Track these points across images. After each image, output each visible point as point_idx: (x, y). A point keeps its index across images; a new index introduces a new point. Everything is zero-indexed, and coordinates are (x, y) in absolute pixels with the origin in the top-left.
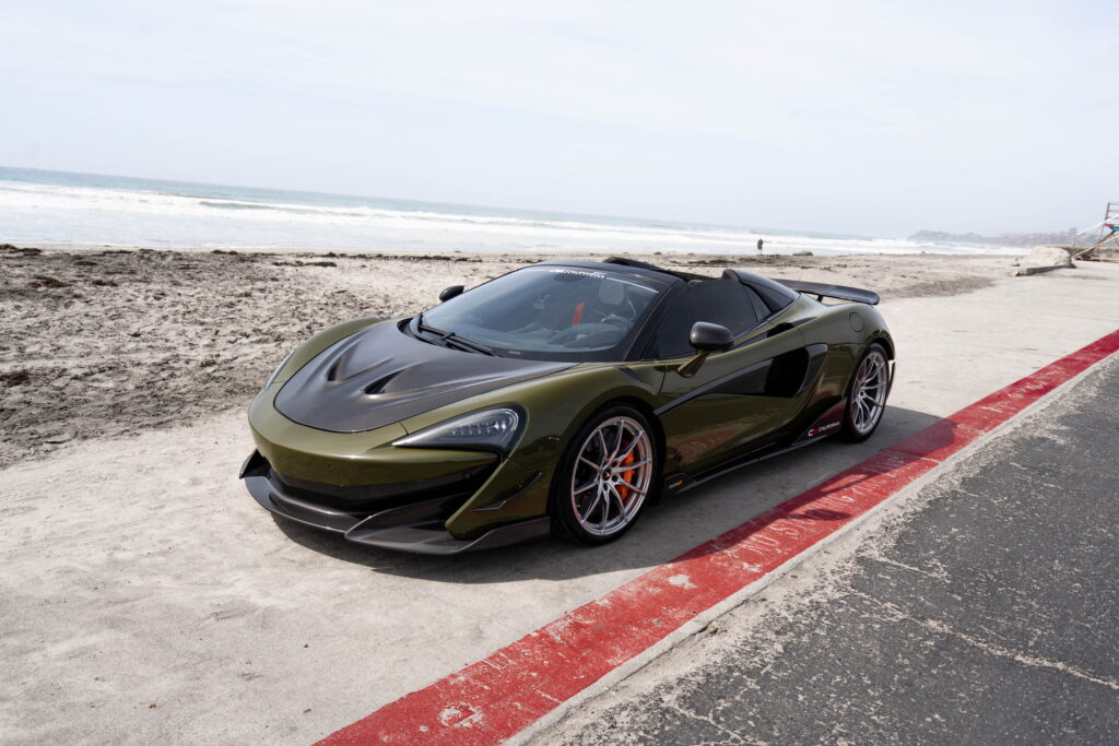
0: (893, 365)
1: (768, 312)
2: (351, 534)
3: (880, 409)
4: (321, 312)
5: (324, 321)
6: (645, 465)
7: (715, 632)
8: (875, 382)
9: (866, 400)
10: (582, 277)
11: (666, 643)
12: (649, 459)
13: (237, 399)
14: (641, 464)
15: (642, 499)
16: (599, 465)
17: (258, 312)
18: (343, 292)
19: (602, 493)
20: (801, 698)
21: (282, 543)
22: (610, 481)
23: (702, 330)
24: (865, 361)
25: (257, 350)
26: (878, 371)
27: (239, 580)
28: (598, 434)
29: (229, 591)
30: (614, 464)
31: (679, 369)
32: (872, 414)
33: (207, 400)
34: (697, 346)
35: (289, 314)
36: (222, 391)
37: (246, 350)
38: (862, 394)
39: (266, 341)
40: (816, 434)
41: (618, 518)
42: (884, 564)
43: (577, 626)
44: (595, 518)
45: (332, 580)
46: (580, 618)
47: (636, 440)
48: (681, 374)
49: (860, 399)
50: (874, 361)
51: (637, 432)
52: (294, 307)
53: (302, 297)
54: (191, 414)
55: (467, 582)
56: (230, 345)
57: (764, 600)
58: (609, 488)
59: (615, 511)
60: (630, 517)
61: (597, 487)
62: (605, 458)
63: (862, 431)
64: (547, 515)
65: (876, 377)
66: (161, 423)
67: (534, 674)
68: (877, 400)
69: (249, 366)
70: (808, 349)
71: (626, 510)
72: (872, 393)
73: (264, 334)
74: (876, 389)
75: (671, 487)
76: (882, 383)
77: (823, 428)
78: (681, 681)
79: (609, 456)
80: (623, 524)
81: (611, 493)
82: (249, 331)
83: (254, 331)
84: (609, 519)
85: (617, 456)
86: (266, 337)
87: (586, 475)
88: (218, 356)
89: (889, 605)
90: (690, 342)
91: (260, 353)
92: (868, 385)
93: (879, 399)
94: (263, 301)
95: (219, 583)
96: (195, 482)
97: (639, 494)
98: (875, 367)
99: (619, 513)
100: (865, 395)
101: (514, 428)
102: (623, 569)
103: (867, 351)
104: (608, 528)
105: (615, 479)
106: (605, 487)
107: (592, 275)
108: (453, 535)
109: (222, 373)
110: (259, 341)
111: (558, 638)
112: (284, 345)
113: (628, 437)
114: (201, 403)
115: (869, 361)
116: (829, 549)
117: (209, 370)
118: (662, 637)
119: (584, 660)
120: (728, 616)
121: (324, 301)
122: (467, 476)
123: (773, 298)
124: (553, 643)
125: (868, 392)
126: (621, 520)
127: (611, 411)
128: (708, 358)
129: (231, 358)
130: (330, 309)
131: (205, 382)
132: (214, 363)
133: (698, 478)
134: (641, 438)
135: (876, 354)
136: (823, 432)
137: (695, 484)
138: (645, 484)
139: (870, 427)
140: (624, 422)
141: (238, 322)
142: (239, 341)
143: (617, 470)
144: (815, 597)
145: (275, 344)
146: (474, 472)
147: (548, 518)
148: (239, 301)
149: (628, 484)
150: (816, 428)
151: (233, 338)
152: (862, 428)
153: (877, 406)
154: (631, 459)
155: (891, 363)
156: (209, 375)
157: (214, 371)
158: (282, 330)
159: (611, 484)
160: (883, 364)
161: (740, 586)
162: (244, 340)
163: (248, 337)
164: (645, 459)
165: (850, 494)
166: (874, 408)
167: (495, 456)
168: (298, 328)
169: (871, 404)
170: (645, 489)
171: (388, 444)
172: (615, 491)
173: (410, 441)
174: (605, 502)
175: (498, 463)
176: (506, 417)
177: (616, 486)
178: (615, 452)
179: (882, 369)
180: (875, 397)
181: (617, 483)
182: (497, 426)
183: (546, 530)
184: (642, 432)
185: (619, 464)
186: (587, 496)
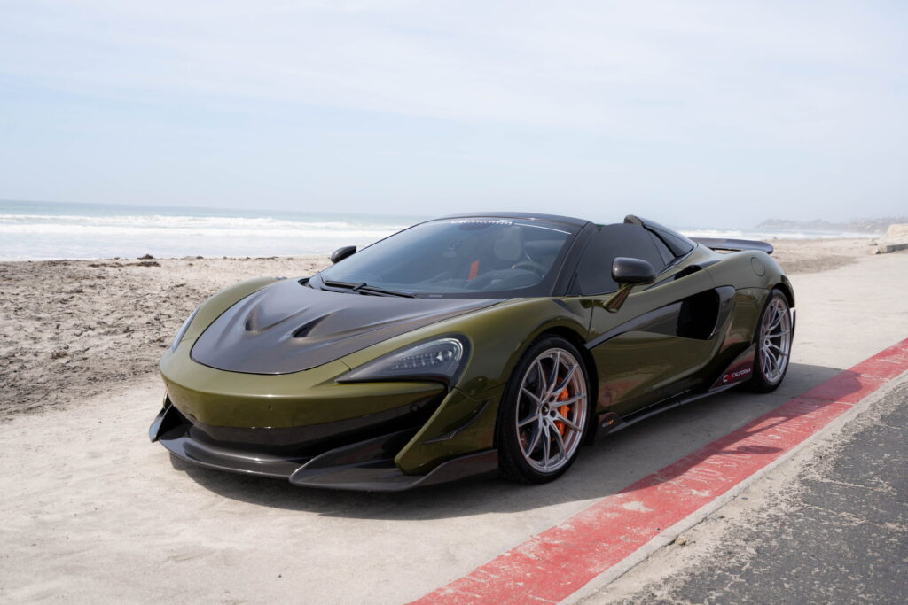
0: (794, 313)
1: (673, 257)
2: (294, 477)
3: (785, 358)
4: (166, 305)
5: (171, 312)
6: (580, 401)
7: (684, 544)
8: (778, 330)
9: (771, 349)
10: (488, 225)
11: (641, 553)
12: (584, 394)
13: (104, 385)
14: (575, 400)
15: (579, 436)
16: (539, 397)
17: (96, 307)
18: (182, 285)
19: (543, 429)
20: (787, 586)
21: (213, 498)
22: (548, 416)
23: (622, 264)
24: (768, 308)
25: (108, 342)
26: (781, 320)
27: (183, 530)
28: (536, 365)
29: (176, 540)
30: (552, 399)
31: (604, 304)
32: (778, 363)
33: (70, 387)
34: (620, 280)
35: (132, 307)
36: (84, 379)
37: (96, 341)
38: (767, 343)
39: (115, 333)
40: (731, 380)
41: (558, 455)
42: (829, 484)
43: (547, 546)
44: (538, 455)
45: (280, 525)
46: (547, 539)
47: (570, 375)
48: (607, 308)
49: (765, 348)
50: (777, 308)
51: (571, 366)
52: (134, 301)
53: (139, 291)
54: (59, 400)
55: (420, 519)
56: (77, 338)
57: (722, 517)
58: (548, 424)
59: (555, 449)
60: (570, 454)
61: (537, 421)
62: (543, 391)
63: (771, 380)
64: (495, 447)
65: (780, 324)
66: (31, 409)
67: (521, 584)
68: (782, 349)
69: (105, 356)
70: (718, 290)
71: (565, 446)
72: (777, 341)
73: (109, 326)
74: (780, 338)
75: (604, 425)
76: (785, 331)
77: (736, 375)
78: (666, 581)
79: (548, 389)
80: (563, 462)
81: (551, 428)
82: (93, 324)
83: (98, 323)
84: (551, 456)
85: (555, 390)
86: (114, 329)
87: (528, 407)
88: (67, 348)
89: (844, 514)
90: (613, 277)
91: (112, 344)
92: (772, 333)
93: (783, 347)
94: (97, 296)
95: (163, 534)
96: (94, 455)
97: (576, 430)
98: (777, 315)
99: (559, 451)
100: (770, 343)
101: (459, 357)
102: (574, 500)
103: (770, 297)
104: (548, 466)
105: (553, 414)
106: (545, 422)
107: (498, 222)
108: (402, 470)
109: (78, 364)
110: (107, 333)
111: (532, 556)
112: (134, 335)
113: (563, 372)
114: (65, 390)
115: (772, 308)
116: (771, 476)
117: (63, 361)
118: (635, 549)
119: (566, 571)
120: (691, 531)
121: (164, 294)
122: (415, 409)
123: (676, 244)
124: (529, 560)
125: (772, 340)
126: (561, 458)
127: (548, 342)
128: (630, 295)
129: (82, 349)
130: (174, 301)
131: (62, 372)
132: (65, 355)
133: (626, 420)
134: (576, 372)
135: (778, 300)
136: (737, 379)
137: (624, 425)
138: (581, 419)
139: (778, 377)
140: (560, 355)
141: (78, 317)
142: (84, 334)
143: (554, 404)
144: (772, 511)
145: (125, 335)
146: (422, 404)
147: (496, 450)
148: (72, 297)
149: (566, 419)
150: (730, 373)
151: (78, 332)
152: (771, 378)
153: (783, 355)
154: (566, 395)
155: (792, 310)
156: (63, 366)
157: (68, 362)
158: (129, 322)
159: (550, 419)
160: (785, 311)
161: (696, 508)
162: (90, 332)
163: (93, 329)
164: (580, 394)
165: (776, 432)
166: (780, 357)
167: (442, 387)
168: (145, 319)
169: (777, 353)
170: (582, 425)
171: (331, 381)
172: (555, 427)
173: (353, 376)
174: (546, 438)
175: (445, 393)
176: (451, 347)
177: (555, 422)
178: (553, 386)
179: (784, 317)
180: (779, 346)
181: (556, 418)
182: (440, 357)
183: (495, 465)
184: (576, 365)
185: (556, 398)
186: (530, 430)
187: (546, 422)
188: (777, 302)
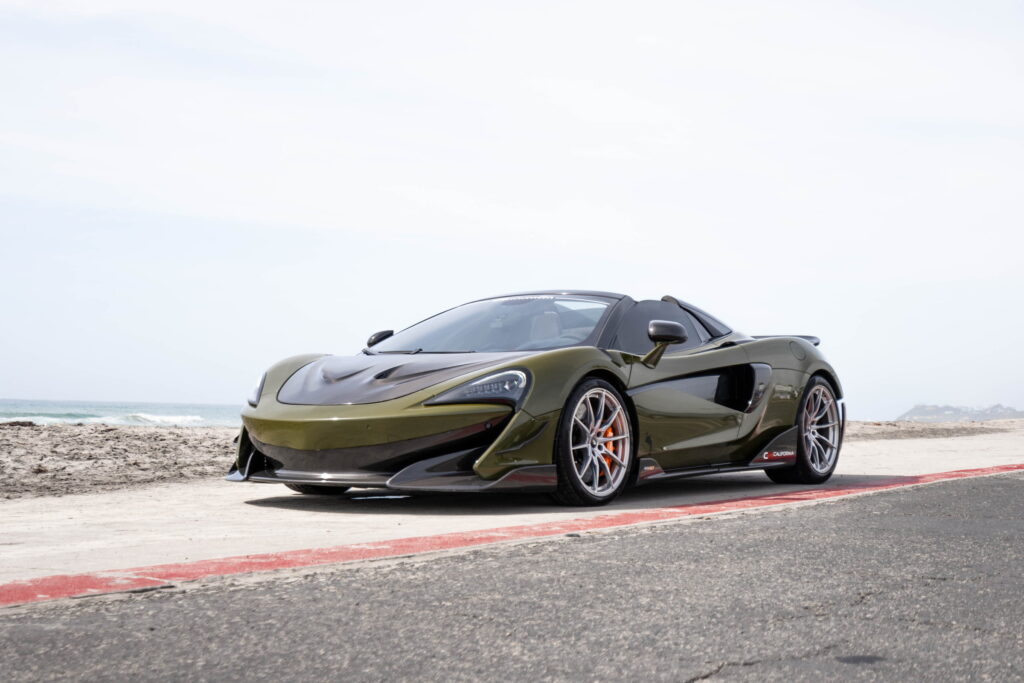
0: (843, 405)
1: (710, 337)
2: (390, 483)
3: (835, 451)
6: (623, 440)
8: (824, 420)
9: (819, 440)
12: (627, 434)
14: (619, 438)
15: (623, 471)
16: (589, 429)
19: (592, 458)
22: (596, 449)
23: (656, 325)
24: (810, 394)
26: (827, 408)
28: (586, 401)
30: (599, 434)
31: (642, 360)
32: (827, 456)
34: (654, 338)
38: (813, 433)
40: (771, 458)
41: (606, 485)
44: (589, 480)
47: (614, 416)
48: (644, 363)
49: (812, 437)
50: (820, 397)
51: (615, 408)
58: (597, 455)
59: (603, 478)
60: (615, 486)
61: (587, 450)
62: (592, 425)
63: (818, 470)
64: (553, 463)
65: (826, 415)
68: (830, 441)
70: (753, 366)
71: (612, 478)
72: (824, 432)
74: (828, 428)
75: (646, 468)
76: (832, 424)
77: (778, 454)
79: (595, 424)
80: (609, 491)
81: (599, 459)
84: (600, 483)
85: (601, 426)
87: (579, 435)
90: (650, 336)
92: (820, 422)
93: (832, 440)
97: (620, 466)
98: (822, 405)
99: (606, 482)
100: (817, 434)
101: (523, 385)
103: (811, 384)
104: (597, 491)
105: (600, 448)
106: (593, 453)
107: (539, 298)
113: (608, 413)
115: (815, 396)
122: (488, 426)
123: (714, 325)
125: (820, 431)
126: (608, 487)
127: (594, 381)
133: (667, 472)
134: (619, 414)
135: (823, 389)
136: (778, 459)
137: (664, 475)
138: (624, 456)
139: (826, 469)
140: (605, 395)
143: (601, 439)
146: (495, 423)
147: (555, 466)
149: (611, 453)
150: (770, 452)
152: (818, 469)
153: (832, 448)
154: (611, 432)
155: (839, 402)
159: (598, 453)
160: (831, 401)
164: (623, 434)
166: (829, 451)
167: (509, 409)
169: (826, 446)
170: (626, 462)
171: (417, 405)
172: (602, 459)
173: (438, 400)
174: (595, 467)
175: (513, 413)
176: (516, 378)
177: (603, 455)
178: (599, 422)
179: (831, 407)
180: (827, 437)
181: (603, 452)
182: (507, 387)
183: (554, 482)
184: (619, 407)
185: (603, 434)
186: (581, 455)
187: (595, 455)
188: (821, 389)
